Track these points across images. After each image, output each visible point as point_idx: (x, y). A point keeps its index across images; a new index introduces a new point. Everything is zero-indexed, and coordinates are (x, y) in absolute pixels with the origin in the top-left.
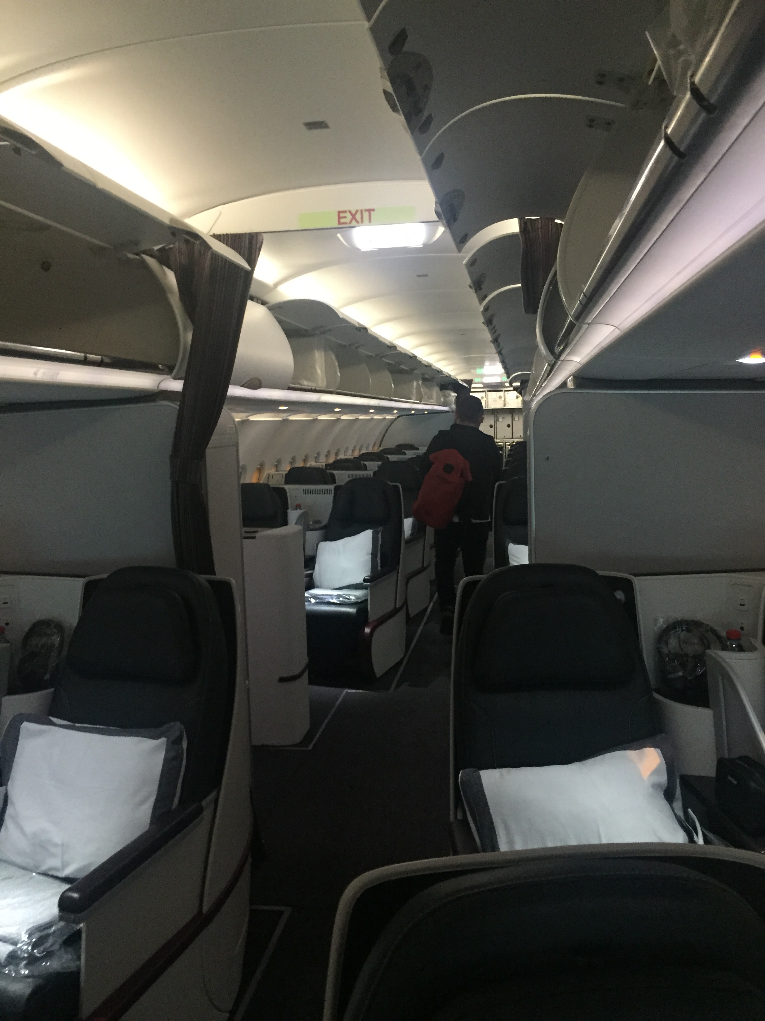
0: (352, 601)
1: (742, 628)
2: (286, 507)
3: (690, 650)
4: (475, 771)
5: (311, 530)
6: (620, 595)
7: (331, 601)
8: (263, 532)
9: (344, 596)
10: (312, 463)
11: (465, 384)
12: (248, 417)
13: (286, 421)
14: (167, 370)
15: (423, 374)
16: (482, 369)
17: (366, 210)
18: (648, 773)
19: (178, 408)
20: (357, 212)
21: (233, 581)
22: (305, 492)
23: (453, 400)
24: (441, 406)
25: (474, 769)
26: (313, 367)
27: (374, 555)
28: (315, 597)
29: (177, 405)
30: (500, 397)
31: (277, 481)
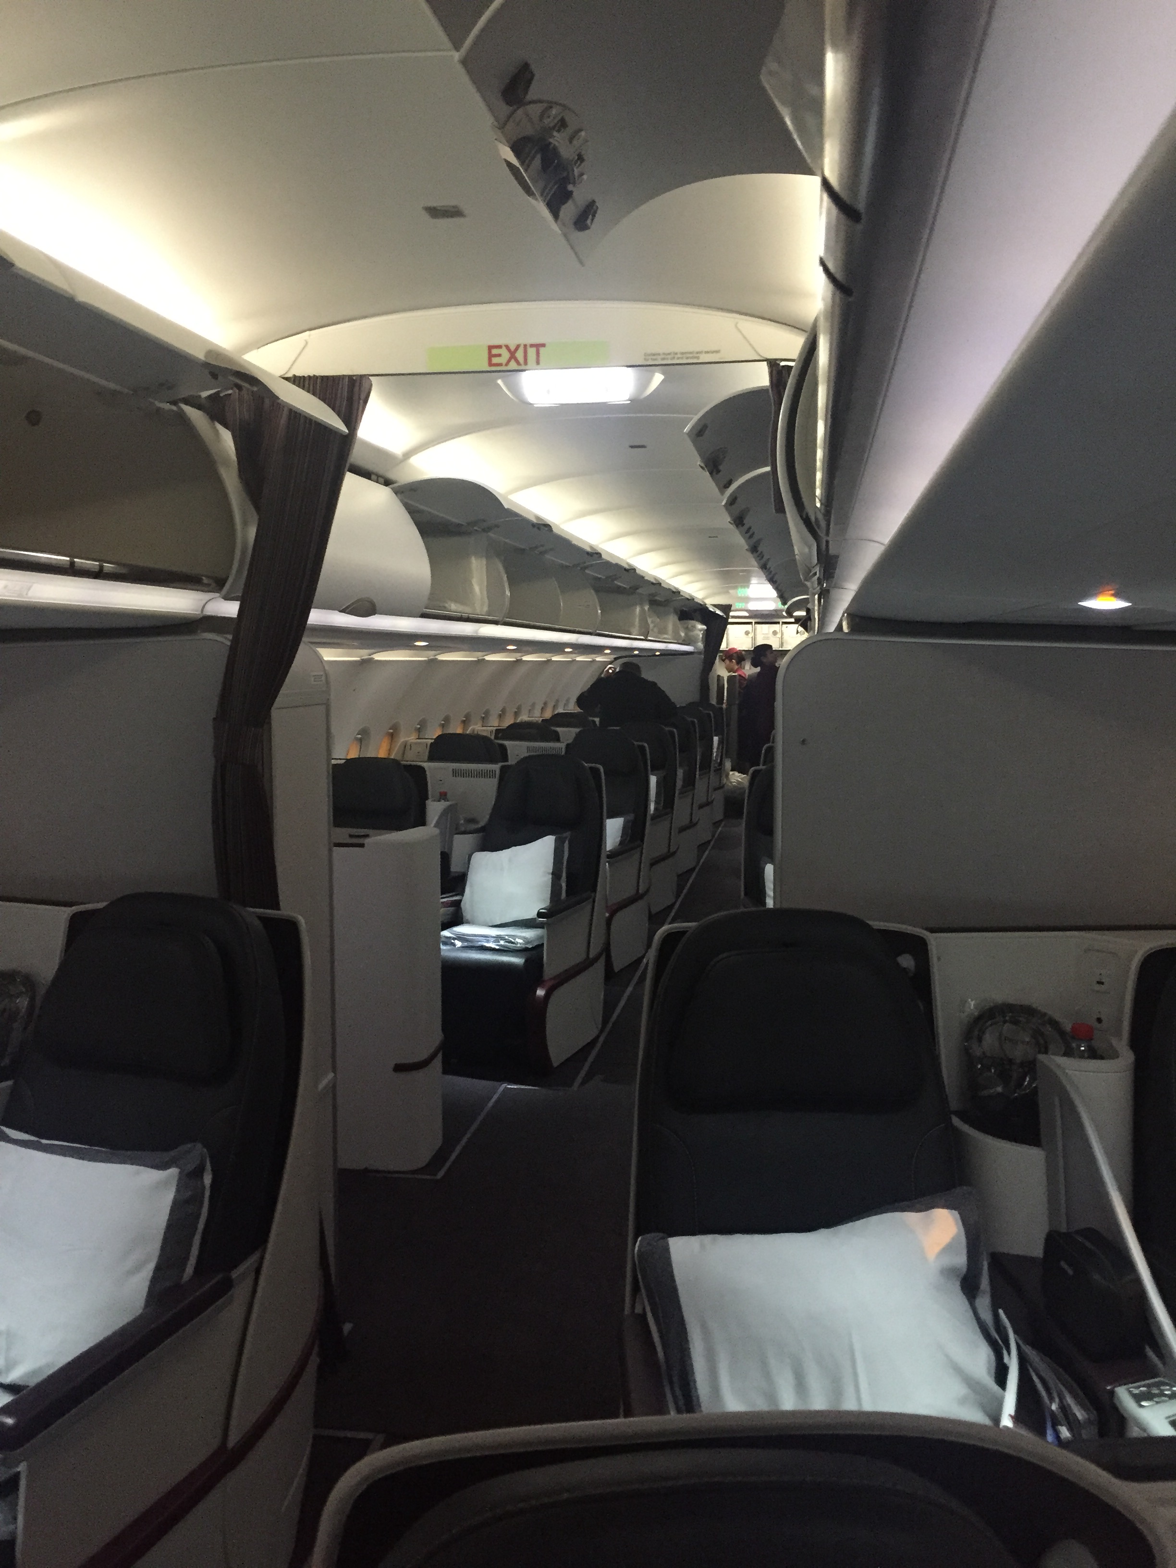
0: (519, 945)
1: (1099, 1020)
2: (423, 796)
3: (1018, 1053)
4: (663, 1238)
5: (464, 833)
6: (907, 961)
7: (487, 945)
8: (376, 838)
9: (507, 937)
10: (476, 728)
11: (718, 612)
12: (373, 654)
13: (433, 662)
14: (214, 585)
15: (653, 595)
16: (746, 589)
17: (532, 346)
18: (937, 1249)
19: (229, 643)
20: (518, 347)
21: (301, 920)
22: (455, 773)
23: (699, 635)
24: (682, 644)
25: (661, 1235)
26: (467, 582)
27: (556, 875)
28: (460, 937)
29: (228, 639)
30: (775, 633)
31: (417, 756)
